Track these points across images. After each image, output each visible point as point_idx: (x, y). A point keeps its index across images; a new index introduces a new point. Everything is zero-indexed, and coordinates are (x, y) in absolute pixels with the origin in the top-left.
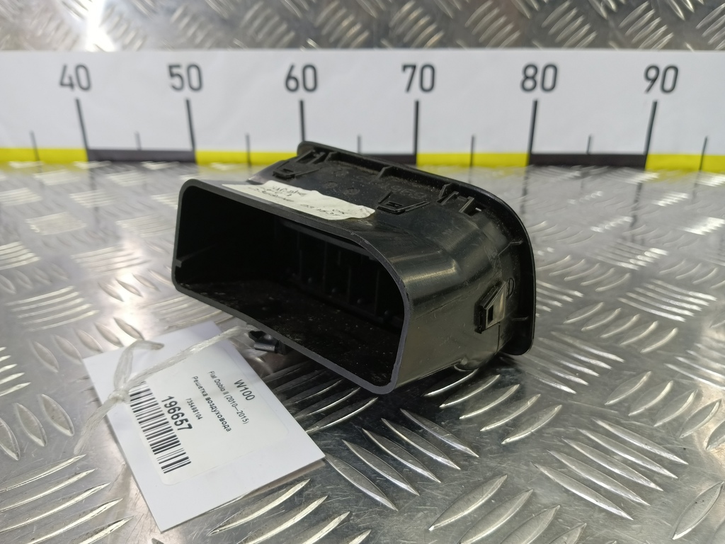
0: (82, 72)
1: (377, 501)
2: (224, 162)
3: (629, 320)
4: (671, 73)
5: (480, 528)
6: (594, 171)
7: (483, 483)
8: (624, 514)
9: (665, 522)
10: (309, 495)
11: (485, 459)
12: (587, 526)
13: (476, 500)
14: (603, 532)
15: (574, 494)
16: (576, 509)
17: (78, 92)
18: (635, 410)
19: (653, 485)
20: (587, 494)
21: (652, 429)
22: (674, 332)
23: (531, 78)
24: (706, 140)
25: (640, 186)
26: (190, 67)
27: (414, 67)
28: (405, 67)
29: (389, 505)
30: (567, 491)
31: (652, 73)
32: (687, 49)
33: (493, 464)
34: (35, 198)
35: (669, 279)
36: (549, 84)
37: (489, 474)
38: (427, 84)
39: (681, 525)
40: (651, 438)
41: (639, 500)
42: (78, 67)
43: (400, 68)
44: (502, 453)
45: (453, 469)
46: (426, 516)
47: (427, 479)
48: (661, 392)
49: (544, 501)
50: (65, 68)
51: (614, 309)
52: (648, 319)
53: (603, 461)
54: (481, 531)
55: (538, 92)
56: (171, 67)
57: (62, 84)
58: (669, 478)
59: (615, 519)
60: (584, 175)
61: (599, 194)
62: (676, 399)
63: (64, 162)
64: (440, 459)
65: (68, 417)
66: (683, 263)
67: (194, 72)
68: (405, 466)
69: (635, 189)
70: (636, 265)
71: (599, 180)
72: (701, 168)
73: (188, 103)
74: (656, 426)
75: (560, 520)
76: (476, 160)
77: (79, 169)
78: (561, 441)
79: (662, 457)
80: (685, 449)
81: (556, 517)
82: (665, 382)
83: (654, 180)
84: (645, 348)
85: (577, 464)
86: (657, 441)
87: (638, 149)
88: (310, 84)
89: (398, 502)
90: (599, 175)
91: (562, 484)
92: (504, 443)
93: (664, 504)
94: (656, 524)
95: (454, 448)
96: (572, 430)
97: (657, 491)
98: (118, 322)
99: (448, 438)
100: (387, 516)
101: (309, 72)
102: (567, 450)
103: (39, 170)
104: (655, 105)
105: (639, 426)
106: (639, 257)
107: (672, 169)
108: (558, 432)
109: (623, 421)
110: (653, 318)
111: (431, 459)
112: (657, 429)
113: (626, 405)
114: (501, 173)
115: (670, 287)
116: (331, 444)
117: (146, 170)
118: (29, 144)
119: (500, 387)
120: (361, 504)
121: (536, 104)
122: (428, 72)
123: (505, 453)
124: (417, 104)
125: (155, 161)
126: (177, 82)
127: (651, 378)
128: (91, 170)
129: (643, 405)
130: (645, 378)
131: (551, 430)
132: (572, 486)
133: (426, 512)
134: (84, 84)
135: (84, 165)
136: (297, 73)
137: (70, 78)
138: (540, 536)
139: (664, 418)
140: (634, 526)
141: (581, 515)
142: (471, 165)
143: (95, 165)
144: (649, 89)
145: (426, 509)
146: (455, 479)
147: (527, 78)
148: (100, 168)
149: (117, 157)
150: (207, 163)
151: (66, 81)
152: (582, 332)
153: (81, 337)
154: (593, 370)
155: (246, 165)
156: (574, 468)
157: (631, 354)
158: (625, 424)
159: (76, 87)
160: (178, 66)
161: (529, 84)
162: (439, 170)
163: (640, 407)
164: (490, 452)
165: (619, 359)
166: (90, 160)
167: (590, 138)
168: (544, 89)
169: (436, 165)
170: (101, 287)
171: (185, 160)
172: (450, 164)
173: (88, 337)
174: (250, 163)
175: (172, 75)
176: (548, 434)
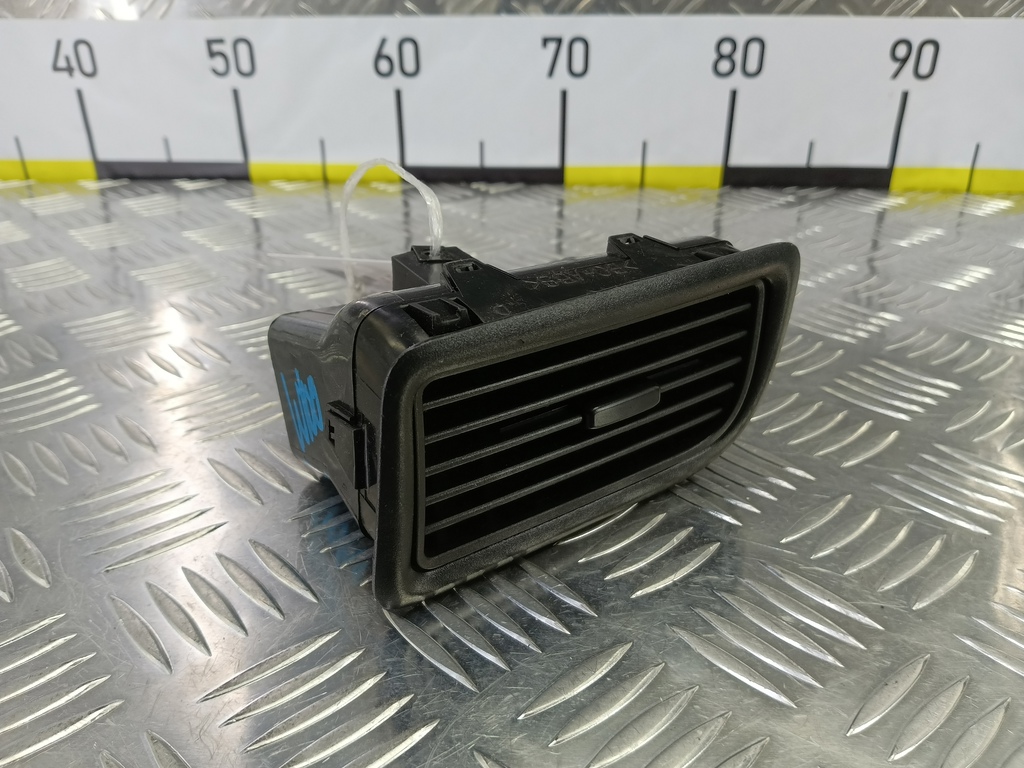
0: (83, 50)
1: (452, 679)
2: (290, 179)
3: (832, 418)
4: (929, 50)
5: (587, 717)
6: (814, 193)
7: (598, 653)
8: (783, 699)
9: (840, 712)
10: (360, 670)
11: (605, 620)
12: (733, 715)
13: (586, 677)
14: (752, 724)
15: (721, 670)
16: (721, 692)
17: (79, 80)
18: (821, 550)
19: (830, 659)
20: (737, 670)
21: (841, 578)
22: (893, 435)
23: (728, 57)
24: (978, 147)
25: (881, 216)
26: (237, 42)
27: (559, 41)
28: (546, 41)
29: (468, 685)
30: (711, 665)
31: (902, 51)
32: (955, 15)
33: (615, 626)
34: (20, 236)
35: (898, 357)
36: (752, 66)
37: (607, 641)
38: (578, 66)
39: (861, 715)
40: (837, 590)
41: (809, 679)
42: (78, 43)
43: (539, 42)
44: (629, 611)
45: (560, 633)
46: (516, 700)
47: (525, 648)
48: (859, 525)
49: (679, 679)
50: (59, 44)
51: (813, 403)
52: (856, 416)
53: (766, 624)
54: (588, 721)
55: (738, 77)
56: (210, 43)
57: (56, 68)
58: (855, 648)
59: (772, 706)
60: (801, 201)
61: (817, 229)
62: (880, 535)
63: (64, 181)
64: (544, 620)
65: (45, 561)
66: (922, 333)
67: (243, 49)
69: (874, 220)
70: (854, 337)
71: (820, 209)
72: (969, 189)
73: (236, 93)
74: (846, 573)
75: (697, 707)
76: (649, 178)
77: (84, 190)
78: (713, 594)
79: (850, 618)
80: (882, 607)
81: (691, 703)
82: (869, 509)
83: (901, 207)
84: (847, 461)
85: (729, 628)
86: (845, 595)
87: (880, 160)
88: (410, 66)
89: (480, 680)
90: (821, 200)
91: (705, 655)
92: (633, 596)
93: (843, 686)
94: (827, 714)
95: (566, 603)
96: (730, 578)
97: (836, 667)
98: (122, 423)
99: (559, 589)
100: (464, 700)
101: (408, 48)
102: (718, 607)
103: (30, 192)
104: (905, 96)
105: (824, 574)
106: (860, 325)
107: (926, 191)
108: (708, 582)
109: (802, 567)
110: (868, 415)
111: (533, 619)
112: (846, 579)
113: (809, 543)
114: (683, 197)
115: (898, 369)
117: (179, 191)
118: (14, 155)
119: (639, 517)
120: (430, 683)
121: (734, 94)
122: (579, 48)
123: (633, 611)
124: (564, 94)
125: (192, 178)
126: (219, 63)
127: (849, 505)
128: (103, 192)
129: (833, 544)
130: (841, 505)
131: (699, 579)
132: (719, 659)
133: (516, 694)
134: (88, 68)
135: (93, 185)
136: (391, 50)
137: (67, 59)
138: (667, 729)
139: (859, 562)
140: (797, 717)
141: (725, 700)
142: (642, 184)
143: (108, 183)
144: (896, 75)
145: (517, 691)
146: (561, 648)
147: (721, 57)
148: (113, 189)
149: (137, 172)
150: (265, 181)
151: (62, 63)
152: (764, 436)
153: (69, 445)
154: (771, 493)
155: (320, 183)
156: (725, 633)
157: (827, 469)
158: (805, 570)
159: (77, 73)
160: (220, 41)
161: (724, 66)
162: (596, 192)
163: (828, 546)
164: (614, 609)
165: (809, 476)
166: (100, 177)
167: (811, 145)
168: (746, 73)
169: (592, 185)
170: (101, 370)
171: (235, 176)
172: (611, 184)
173: (79, 445)
174: (326, 181)
175: (212, 54)
176: (695, 584)
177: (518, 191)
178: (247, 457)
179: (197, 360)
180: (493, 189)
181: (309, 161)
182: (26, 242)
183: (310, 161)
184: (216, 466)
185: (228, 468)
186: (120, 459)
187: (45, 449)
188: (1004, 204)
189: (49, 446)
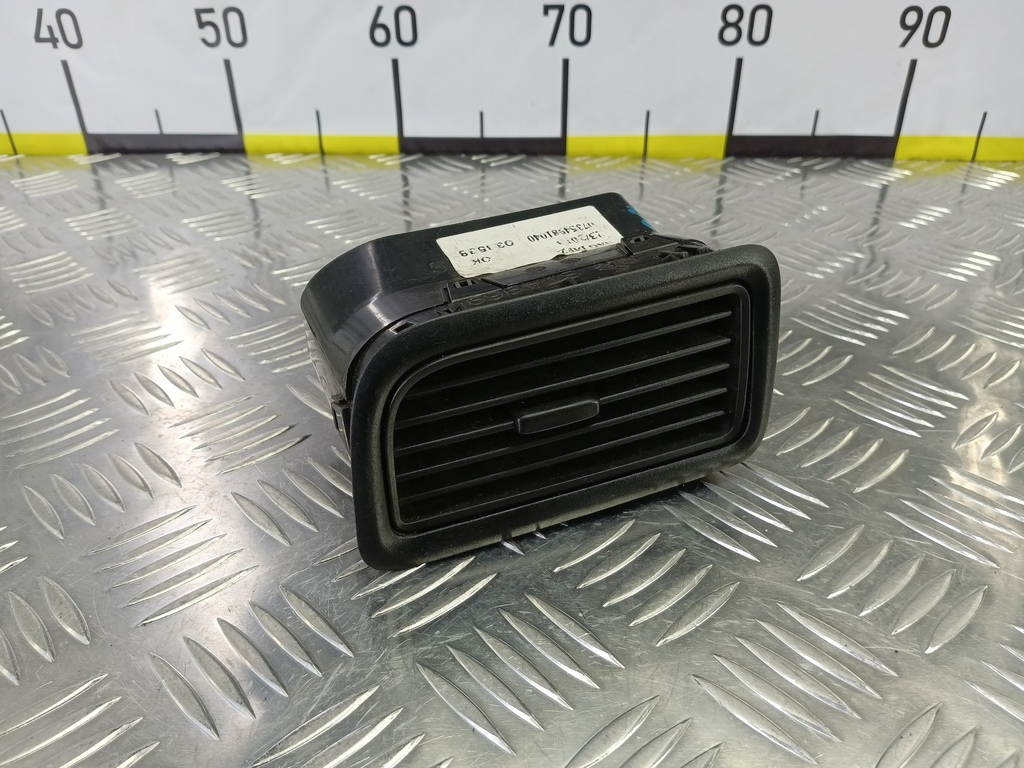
0: (66, 19)
2: (286, 153)
3: (843, 437)
4: (940, 17)
6: (821, 165)
7: (628, 710)
8: (804, 756)
10: (400, 732)
11: (632, 672)
13: (617, 736)
15: (745, 726)
16: (746, 750)
17: (63, 51)
18: (837, 589)
19: (847, 710)
21: (857, 620)
22: (901, 458)
23: (733, 26)
24: (985, 115)
25: (884, 189)
26: (227, 11)
27: (561, 8)
28: (547, 9)
29: (504, 747)
30: (736, 721)
31: (912, 18)
33: (642, 679)
35: (906, 363)
36: (758, 35)
37: (636, 696)
38: (580, 35)
40: (852, 634)
41: (828, 734)
42: (60, 13)
43: (540, 10)
44: (655, 661)
45: (589, 687)
47: (556, 705)
48: (873, 559)
49: (705, 736)
50: (40, 12)
51: (824, 419)
52: (868, 432)
53: (786, 673)
55: (744, 45)
56: (199, 12)
57: (38, 39)
58: (871, 698)
60: (806, 172)
62: (892, 570)
63: (49, 156)
64: (574, 673)
65: (82, 615)
66: (929, 333)
67: (233, 18)
68: (529, 685)
69: (876, 196)
70: (863, 338)
72: (973, 160)
73: (227, 63)
74: (862, 614)
76: (652, 149)
77: (75, 167)
78: (734, 641)
79: (866, 664)
80: (896, 652)
82: (881, 542)
83: (907, 180)
84: (860, 484)
85: (753, 679)
86: (860, 640)
87: (886, 129)
88: (407, 36)
89: (516, 741)
90: (826, 171)
91: (730, 710)
92: (658, 645)
93: (860, 740)
95: (594, 654)
96: (750, 623)
97: (854, 719)
98: (141, 450)
99: (586, 638)
100: (501, 764)
101: (405, 16)
102: (740, 656)
103: (20, 169)
104: (914, 63)
105: (840, 615)
107: (931, 160)
108: (731, 626)
109: (819, 608)
110: (879, 431)
112: (861, 620)
113: (825, 580)
114: (687, 170)
116: (430, 652)
117: (172, 165)
119: (659, 555)
120: (468, 745)
121: (740, 62)
122: (581, 15)
123: (659, 661)
124: (566, 63)
125: (186, 151)
126: (209, 34)
127: (863, 536)
128: (94, 169)
129: (847, 582)
130: (854, 537)
131: (719, 624)
132: (742, 713)
133: (551, 757)
134: (73, 40)
135: (85, 160)
136: (387, 18)
137: (50, 29)
139: (872, 601)
142: (645, 155)
143: (99, 158)
144: (904, 44)
145: (552, 753)
146: (591, 704)
147: (727, 25)
148: (104, 164)
149: (129, 145)
150: (261, 153)
151: (45, 34)
152: (778, 458)
153: (91, 478)
154: (787, 524)
155: (318, 155)
156: (747, 684)
157: (839, 494)
158: (821, 612)
159: (61, 44)
160: (211, 11)
161: (730, 34)
162: (598, 164)
163: (844, 584)
164: (640, 660)
165: (823, 504)
166: (91, 152)
167: (817, 113)
168: (751, 41)
169: (595, 156)
170: (115, 390)
171: (229, 149)
172: (614, 156)
173: (102, 480)
174: (323, 152)
175: (202, 25)
176: (717, 629)
177: (518, 164)
178: (271, 490)
179: (211, 376)
180: (495, 161)
181: (304, 133)
182: (22, 231)
183: (306, 134)
184: (241, 501)
185: (253, 503)
186: (144, 495)
187: (68, 484)
188: (1009, 176)
189: (71, 480)
